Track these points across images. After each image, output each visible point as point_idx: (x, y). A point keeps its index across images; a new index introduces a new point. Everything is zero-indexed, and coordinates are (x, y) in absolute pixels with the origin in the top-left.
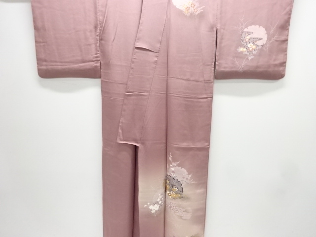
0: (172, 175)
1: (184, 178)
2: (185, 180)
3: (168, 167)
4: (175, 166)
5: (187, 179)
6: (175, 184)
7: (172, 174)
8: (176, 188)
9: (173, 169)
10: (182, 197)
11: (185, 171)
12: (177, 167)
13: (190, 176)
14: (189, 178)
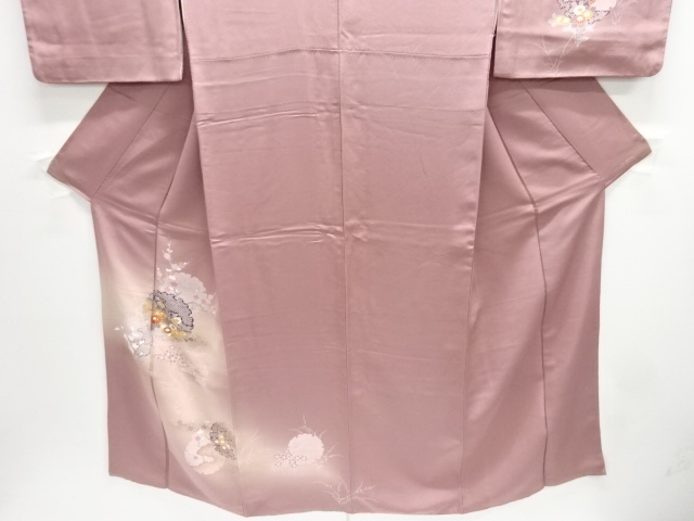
0: (172, 290)
1: (196, 297)
2: (199, 302)
3: (159, 274)
4: (179, 272)
5: (204, 301)
6: (175, 308)
7: (172, 288)
8: (179, 319)
9: (173, 278)
10: (191, 339)
11: (201, 284)
12: (183, 274)
13: (211, 297)
14: (208, 302)
